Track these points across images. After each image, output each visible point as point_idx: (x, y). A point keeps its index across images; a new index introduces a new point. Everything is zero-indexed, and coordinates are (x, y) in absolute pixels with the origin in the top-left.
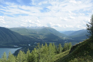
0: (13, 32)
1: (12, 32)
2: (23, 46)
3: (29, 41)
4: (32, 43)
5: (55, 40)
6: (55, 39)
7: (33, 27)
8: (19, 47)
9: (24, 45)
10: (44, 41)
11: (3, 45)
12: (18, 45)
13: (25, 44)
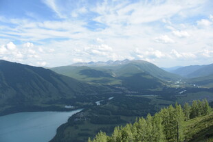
0: (61, 76)
1: (59, 77)
2: (84, 107)
3: (96, 94)
4: (103, 98)
5: (156, 90)
6: (155, 87)
7: (103, 62)
8: (76, 109)
9: (85, 104)
10: (129, 92)
11: (43, 106)
12: (74, 103)
13: (89, 101)
